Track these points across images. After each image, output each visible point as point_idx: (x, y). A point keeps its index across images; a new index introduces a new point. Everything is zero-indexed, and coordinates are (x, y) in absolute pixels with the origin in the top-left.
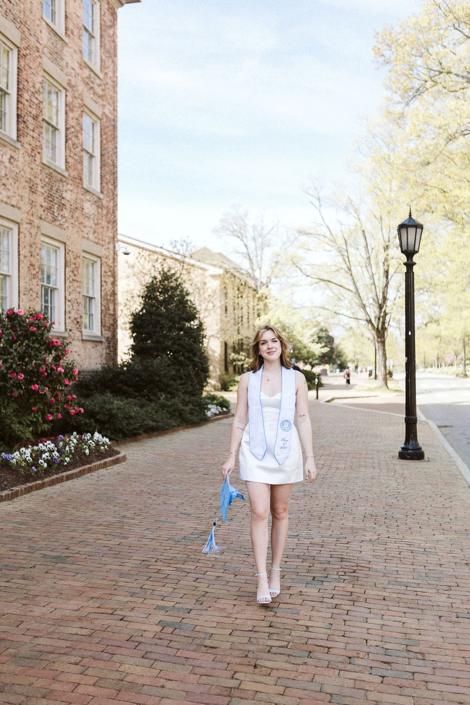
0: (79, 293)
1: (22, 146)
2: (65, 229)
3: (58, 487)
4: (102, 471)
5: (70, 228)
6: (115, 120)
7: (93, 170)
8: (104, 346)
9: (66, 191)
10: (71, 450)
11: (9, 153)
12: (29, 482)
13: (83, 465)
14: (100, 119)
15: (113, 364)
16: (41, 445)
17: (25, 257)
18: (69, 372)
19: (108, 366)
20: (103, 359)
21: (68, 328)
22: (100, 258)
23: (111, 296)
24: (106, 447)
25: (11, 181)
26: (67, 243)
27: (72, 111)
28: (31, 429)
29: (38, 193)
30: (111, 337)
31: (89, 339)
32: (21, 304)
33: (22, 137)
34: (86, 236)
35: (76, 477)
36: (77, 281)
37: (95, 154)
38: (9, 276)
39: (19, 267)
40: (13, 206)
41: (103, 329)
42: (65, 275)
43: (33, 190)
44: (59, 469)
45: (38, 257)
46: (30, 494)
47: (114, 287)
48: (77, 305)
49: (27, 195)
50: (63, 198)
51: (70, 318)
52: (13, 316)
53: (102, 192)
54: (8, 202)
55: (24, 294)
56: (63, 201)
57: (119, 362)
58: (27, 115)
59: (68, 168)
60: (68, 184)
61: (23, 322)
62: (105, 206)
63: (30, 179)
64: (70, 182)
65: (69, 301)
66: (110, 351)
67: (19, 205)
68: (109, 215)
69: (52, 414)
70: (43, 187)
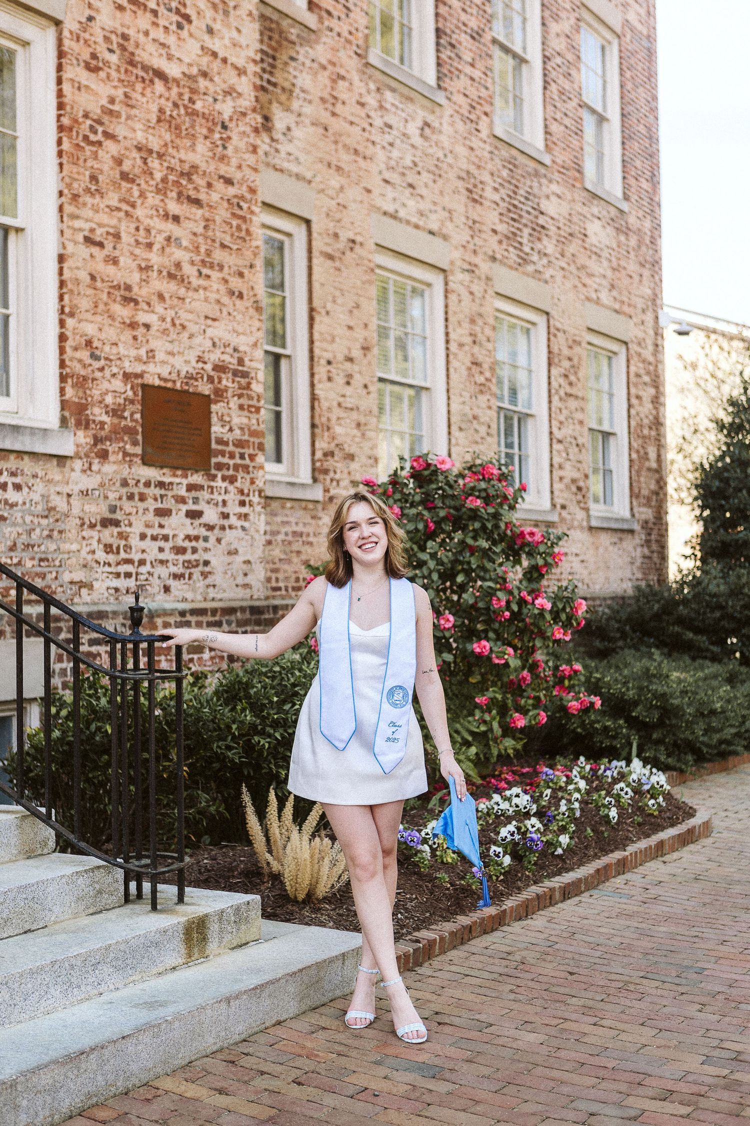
0: (581, 423)
1: (449, 99)
2: (546, 282)
3: (538, 921)
4: (654, 869)
5: (559, 279)
6: (651, 38)
7: (606, 151)
8: (637, 541)
9: (548, 197)
10: (571, 810)
11: (421, 115)
12: (463, 913)
13: (605, 851)
14: (619, 37)
15: (659, 581)
16: (496, 797)
17: (461, 345)
18: (564, 609)
19: (649, 586)
20: (635, 571)
21: (559, 501)
22: (626, 343)
23: (650, 428)
24: (661, 799)
25: (426, 177)
26: (553, 313)
27: (556, 18)
28: (473, 750)
29: (487, 203)
30: (652, 520)
31: (605, 525)
32: (453, 450)
33: (447, 80)
34: (594, 296)
35: (587, 889)
36: (576, 397)
37: (608, 115)
38: (427, 389)
39: (448, 370)
40: (431, 233)
41: (635, 503)
42: (549, 383)
43: (474, 198)
44: (542, 868)
45: (490, 346)
46: (466, 947)
47: (656, 408)
48: (576, 450)
49: (462, 209)
50: (542, 213)
51: (561, 479)
52: (426, 473)
53: (626, 198)
54: (421, 223)
55: (461, 429)
56: (541, 220)
57: (673, 575)
58: (457, 31)
59: (553, 146)
60: (550, 181)
61: (451, 487)
62: (634, 228)
63: (468, 172)
64: (556, 176)
65: (560, 441)
66: (652, 552)
67: (444, 231)
68: (644, 248)
69: (524, 711)
70: (496, 189)
